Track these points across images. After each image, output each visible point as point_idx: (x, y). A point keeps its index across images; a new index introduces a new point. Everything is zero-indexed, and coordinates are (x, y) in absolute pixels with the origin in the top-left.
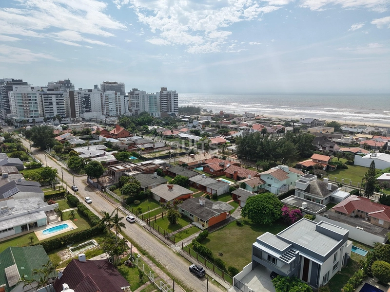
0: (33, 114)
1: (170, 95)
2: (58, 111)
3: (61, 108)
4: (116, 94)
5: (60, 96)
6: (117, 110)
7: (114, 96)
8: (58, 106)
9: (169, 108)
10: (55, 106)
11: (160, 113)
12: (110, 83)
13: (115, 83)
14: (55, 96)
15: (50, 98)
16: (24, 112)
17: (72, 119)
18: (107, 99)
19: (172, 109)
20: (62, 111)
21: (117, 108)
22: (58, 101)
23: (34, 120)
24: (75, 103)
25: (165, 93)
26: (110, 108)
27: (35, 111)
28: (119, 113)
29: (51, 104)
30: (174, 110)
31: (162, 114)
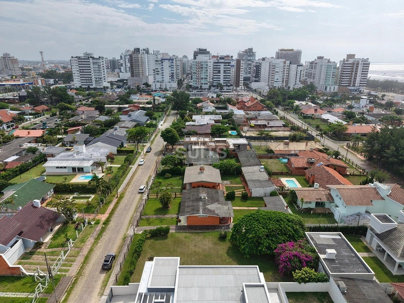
0: (203, 81)
1: (358, 64)
2: (225, 79)
3: (227, 77)
4: (285, 63)
5: (227, 64)
6: (283, 81)
7: (282, 65)
8: (225, 74)
9: (352, 82)
10: (222, 74)
11: (337, 87)
12: (285, 50)
13: (292, 50)
14: (223, 64)
15: (219, 67)
16: (197, 79)
17: (235, 88)
18: (274, 68)
19: (357, 82)
20: (227, 79)
21: (283, 78)
22: (225, 69)
23: (201, 86)
24: (241, 72)
25: (351, 61)
26: (276, 78)
27: (205, 78)
28: (284, 84)
29: (219, 72)
30: (359, 85)
31: (339, 88)
